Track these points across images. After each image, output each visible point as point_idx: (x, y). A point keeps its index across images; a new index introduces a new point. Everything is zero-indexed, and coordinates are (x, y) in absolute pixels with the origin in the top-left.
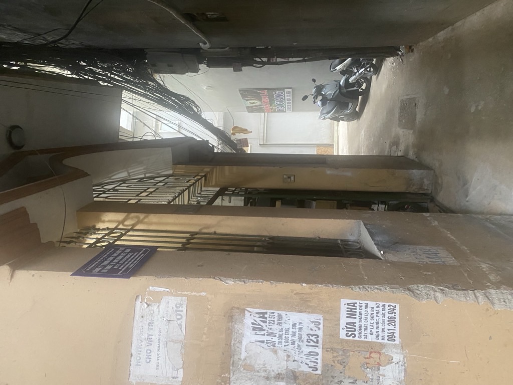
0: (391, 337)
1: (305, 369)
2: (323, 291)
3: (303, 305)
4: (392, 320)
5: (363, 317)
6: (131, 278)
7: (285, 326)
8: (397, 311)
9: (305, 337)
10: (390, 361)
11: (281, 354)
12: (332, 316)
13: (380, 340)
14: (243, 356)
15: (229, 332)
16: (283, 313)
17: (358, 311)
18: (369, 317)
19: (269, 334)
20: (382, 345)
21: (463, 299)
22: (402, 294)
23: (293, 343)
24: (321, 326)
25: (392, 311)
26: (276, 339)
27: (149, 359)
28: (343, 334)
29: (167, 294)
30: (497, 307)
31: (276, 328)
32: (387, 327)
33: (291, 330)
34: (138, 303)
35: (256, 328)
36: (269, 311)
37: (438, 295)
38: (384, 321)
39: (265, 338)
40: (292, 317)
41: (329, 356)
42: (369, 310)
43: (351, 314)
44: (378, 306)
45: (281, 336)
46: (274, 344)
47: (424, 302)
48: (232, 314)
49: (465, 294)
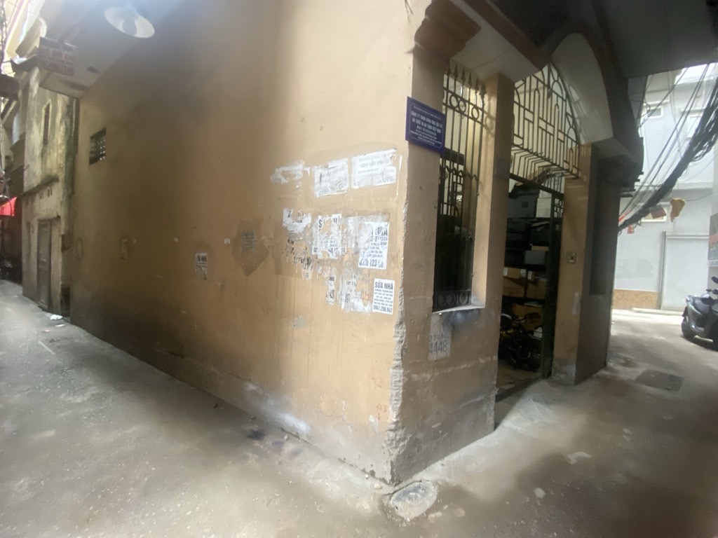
0: (376, 308)
1: (360, 259)
2: (400, 269)
3: (391, 258)
4: (384, 309)
5: (386, 293)
6: (407, 142)
7: (380, 247)
8: (389, 313)
9: (375, 259)
10: (365, 305)
11: (367, 245)
12: (385, 275)
13: (374, 301)
14: (366, 223)
15: (377, 213)
16: (387, 245)
17: (389, 290)
18: (386, 296)
19: (376, 237)
20: (372, 302)
21: (396, 352)
22: (397, 319)
23: (372, 252)
24: (380, 268)
25: (388, 310)
26: (374, 242)
27: (363, 166)
28: (376, 280)
29: (397, 169)
30: (391, 370)
31: (379, 241)
32: (381, 306)
33: (378, 250)
34: (393, 151)
35: (379, 229)
36: (388, 237)
37: (398, 339)
38: (383, 304)
39: (374, 235)
40: (385, 253)
41: (366, 272)
42: (389, 297)
43: (387, 286)
44: (391, 302)
45: (375, 244)
46: (372, 240)
47: (394, 329)
48: (387, 214)
49: (398, 354)
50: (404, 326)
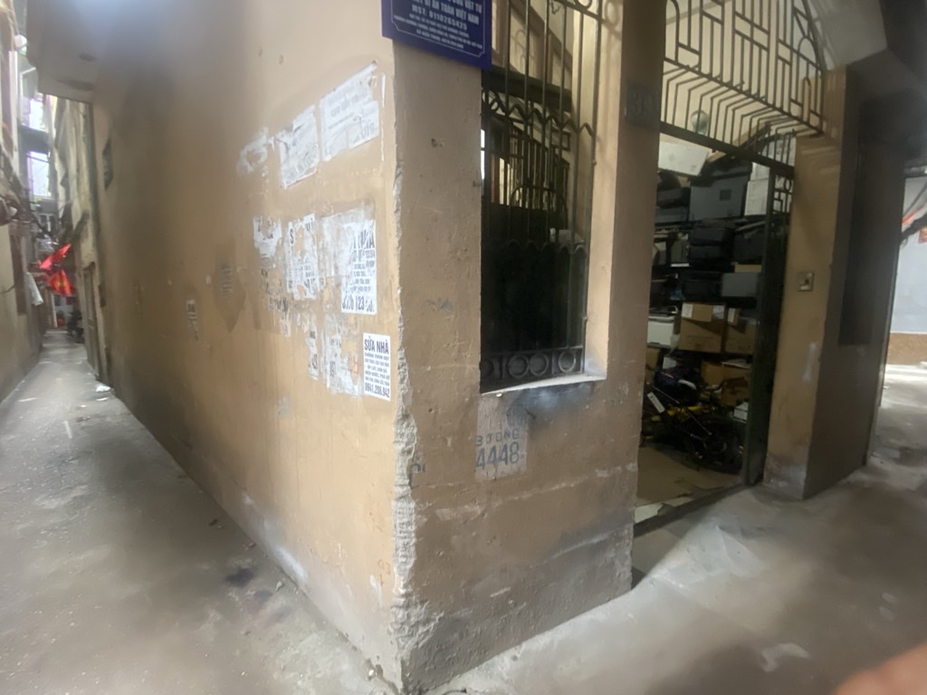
0: (368, 387)
1: (343, 296)
2: (397, 313)
3: (383, 292)
4: (379, 390)
5: (379, 360)
6: (390, 42)
7: (366, 270)
8: (385, 398)
9: (362, 294)
10: (354, 382)
11: (349, 268)
12: (377, 326)
13: (365, 375)
14: (345, 226)
15: (356, 205)
16: (375, 268)
17: (383, 355)
18: (379, 366)
19: (360, 252)
20: (362, 376)
21: (400, 471)
22: (397, 409)
23: (357, 281)
24: (369, 313)
25: (385, 394)
26: (357, 262)
27: (334, 113)
28: (366, 336)
29: (380, 105)
30: (394, 503)
31: (364, 260)
32: (375, 384)
33: (364, 278)
34: (371, 68)
35: (363, 234)
36: (374, 249)
37: (401, 447)
38: (377, 381)
39: (357, 249)
40: (373, 283)
41: (352, 320)
42: (383, 367)
43: (382, 347)
44: (388, 377)
45: (359, 266)
46: (354, 260)
47: (393, 429)
48: (369, 201)
49: (402, 474)
50: (413, 422)
